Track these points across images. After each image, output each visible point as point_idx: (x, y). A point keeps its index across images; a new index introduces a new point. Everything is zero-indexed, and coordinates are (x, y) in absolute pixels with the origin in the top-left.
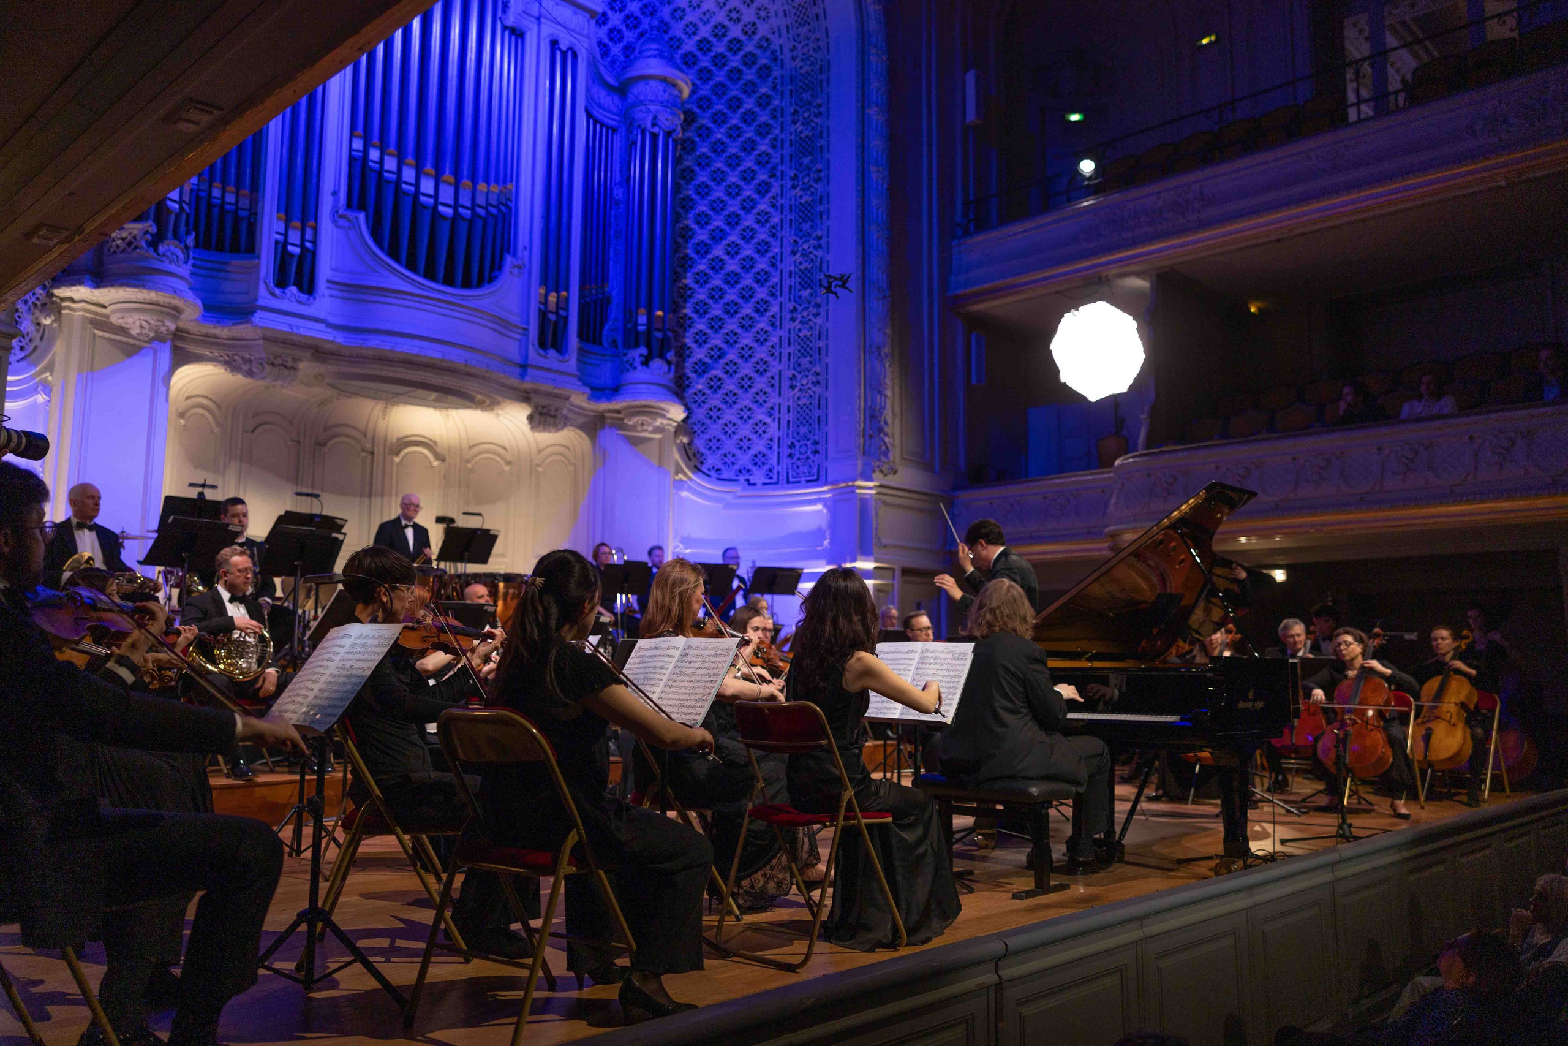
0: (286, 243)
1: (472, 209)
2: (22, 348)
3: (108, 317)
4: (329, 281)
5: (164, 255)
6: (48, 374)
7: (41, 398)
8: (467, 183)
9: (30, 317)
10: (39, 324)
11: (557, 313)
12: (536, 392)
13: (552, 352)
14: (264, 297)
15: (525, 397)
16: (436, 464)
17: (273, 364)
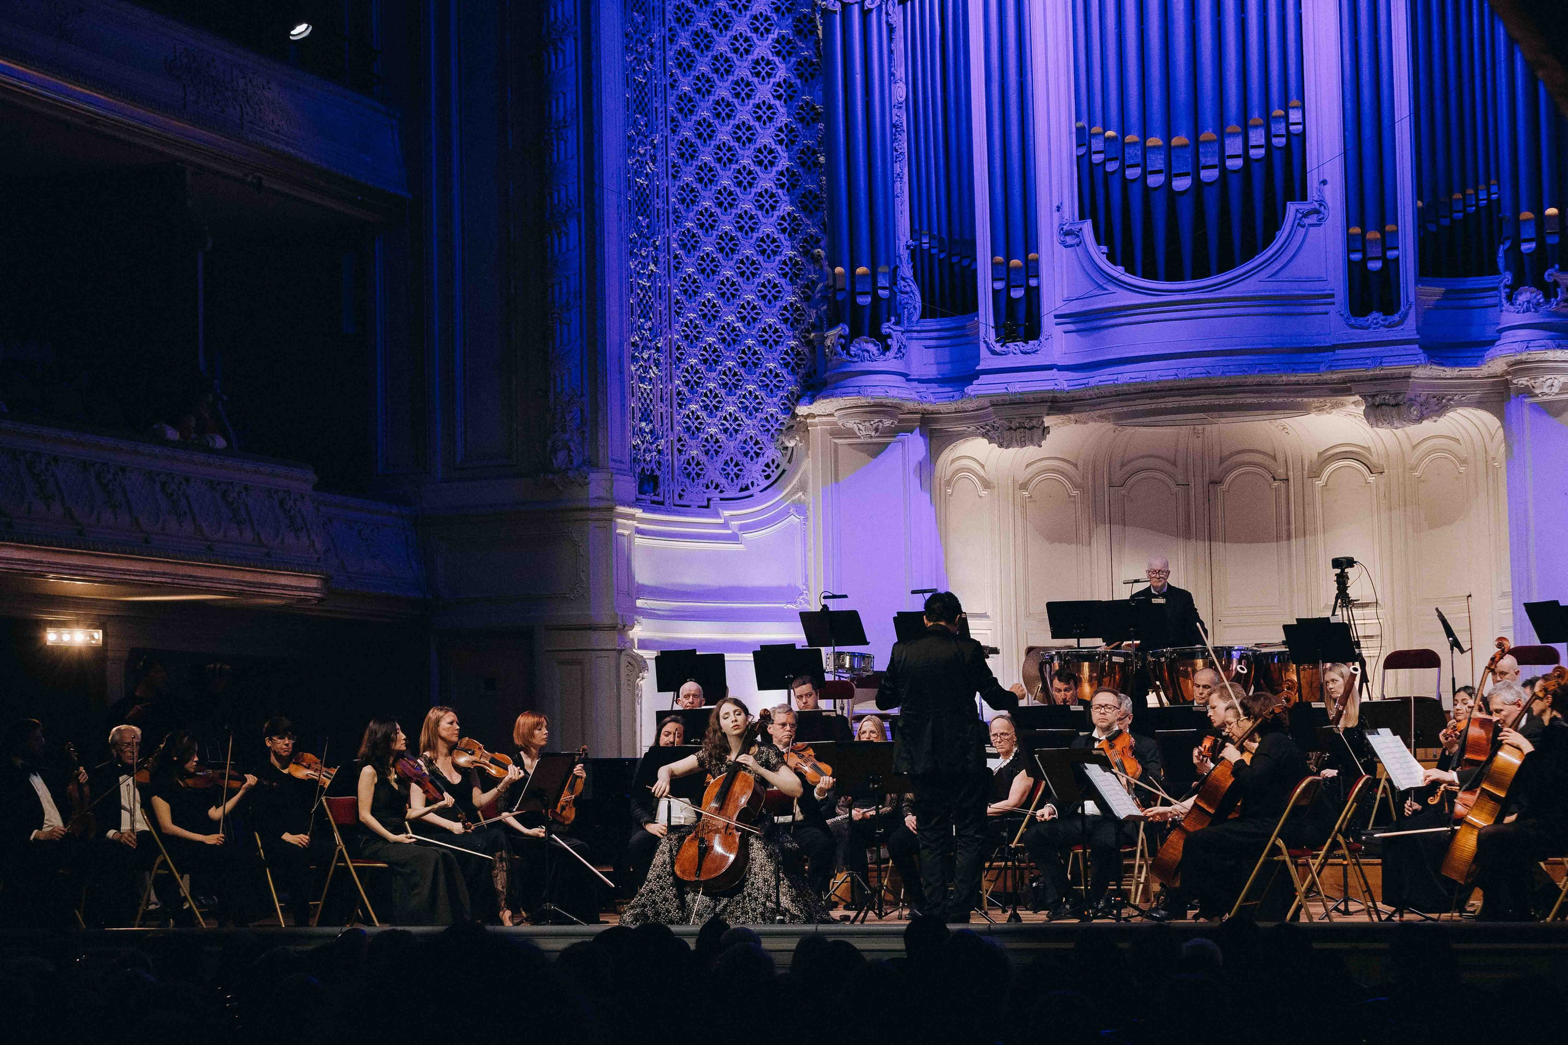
0: (1008, 288)
1: (1222, 166)
2: (768, 477)
3: (835, 424)
4: (1056, 317)
5: (855, 355)
6: (800, 494)
7: (795, 519)
8: (1208, 135)
9: (772, 445)
10: (786, 448)
11: (1383, 258)
12: (1353, 380)
13: (1375, 316)
14: (987, 361)
15: (1342, 389)
16: (1371, 479)
17: (1011, 428)
